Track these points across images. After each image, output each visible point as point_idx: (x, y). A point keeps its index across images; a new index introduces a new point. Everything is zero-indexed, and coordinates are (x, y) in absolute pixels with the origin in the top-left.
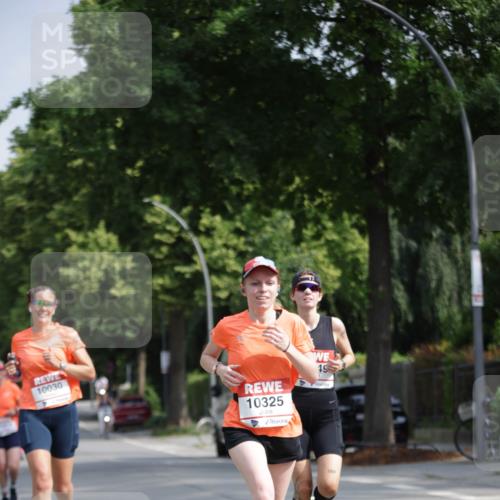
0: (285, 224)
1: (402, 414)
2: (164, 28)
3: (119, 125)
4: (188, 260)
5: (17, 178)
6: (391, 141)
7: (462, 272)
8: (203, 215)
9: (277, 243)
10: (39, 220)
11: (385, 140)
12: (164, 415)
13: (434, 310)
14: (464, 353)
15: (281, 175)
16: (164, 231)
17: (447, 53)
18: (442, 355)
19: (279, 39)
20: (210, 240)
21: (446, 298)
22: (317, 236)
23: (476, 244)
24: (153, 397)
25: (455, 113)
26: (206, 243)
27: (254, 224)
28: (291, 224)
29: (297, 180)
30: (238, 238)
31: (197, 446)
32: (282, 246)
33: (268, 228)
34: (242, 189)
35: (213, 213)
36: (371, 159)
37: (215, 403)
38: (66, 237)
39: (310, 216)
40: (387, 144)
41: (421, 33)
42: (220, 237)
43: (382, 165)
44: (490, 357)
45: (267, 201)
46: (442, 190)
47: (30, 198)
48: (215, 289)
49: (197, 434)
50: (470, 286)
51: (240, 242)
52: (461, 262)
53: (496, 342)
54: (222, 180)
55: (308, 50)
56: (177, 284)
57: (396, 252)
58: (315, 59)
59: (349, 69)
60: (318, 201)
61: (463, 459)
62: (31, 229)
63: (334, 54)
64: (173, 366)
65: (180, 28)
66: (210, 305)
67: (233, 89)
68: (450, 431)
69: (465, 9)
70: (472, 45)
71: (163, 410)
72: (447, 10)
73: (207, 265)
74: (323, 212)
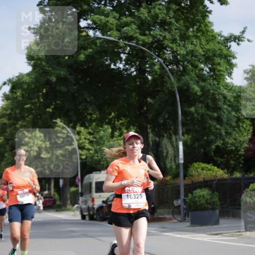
0: (108, 130)
3: (44, 92)
5: (4, 112)
6: (149, 99)
7: (176, 150)
8: (77, 127)
9: (105, 138)
10: (12, 128)
11: (146, 99)
12: (61, 203)
13: (165, 164)
14: (176, 181)
15: (107, 112)
17: (169, 67)
18: (168, 181)
19: (107, 60)
20: (79, 136)
21: (169, 159)
22: (121, 135)
23: (181, 139)
24: (57, 196)
25: (173, 89)
27: (96, 130)
28: (110, 130)
29: (113, 114)
30: (90, 135)
31: (73, 215)
32: (107, 139)
33: (102, 132)
34: (92, 117)
35: (81, 126)
36: (141, 107)
37: (81, 199)
39: (117, 127)
40: (147, 101)
41: (160, 59)
42: (83, 135)
43: (145, 108)
44: (186, 182)
45: (101, 122)
46: (168, 118)
47: (9, 119)
48: (81, 155)
49: (73, 211)
50: (178, 155)
51: (91, 137)
52: (175, 146)
53: (188, 176)
54: (84, 114)
55: (117, 65)
57: (151, 143)
58: (120, 68)
59: (133, 72)
60: (121, 122)
61: (176, 221)
62: (10, 131)
63: (127, 66)
64: (64, 184)
66: (79, 161)
67: (88, 79)
68: (171, 210)
69: (177, 51)
70: (179, 64)
71: (60, 201)
72: (170, 51)
73: (78, 145)
74: (123, 126)
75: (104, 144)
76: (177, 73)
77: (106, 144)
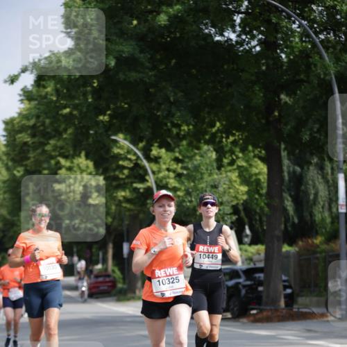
0: (209, 155)
1: (290, 287)
2: (127, 18)
3: (95, 85)
4: (143, 179)
5: (24, 122)
6: (283, 97)
7: (332, 188)
8: (153, 148)
9: (203, 168)
10: (39, 151)
11: (279, 97)
12: (125, 286)
13: (311, 215)
14: (332, 245)
15: (207, 120)
16: (126, 159)
17: (322, 37)
18: (318, 246)
19: (206, 26)
20: (158, 166)
21: (320, 206)
22: (232, 163)
23: (341, 169)
24: (118, 274)
25: (327, 78)
26: (155, 167)
27: (189, 155)
28: (214, 155)
29: (218, 124)
30: (177, 164)
32: (207, 170)
33: (198, 158)
34: (180, 130)
35: (160, 147)
36: (269, 110)
38: (58, 163)
39: (227, 149)
40: (280, 100)
41: (305, 23)
42: (165, 163)
45: (196, 139)
46: (318, 131)
47: (33, 136)
50: (337, 199)
51: (178, 167)
52: (331, 182)
54: (166, 125)
56: (135, 195)
57: (286, 177)
58: (231, 40)
59: (255, 47)
60: (231, 139)
61: (332, 318)
62: (34, 157)
63: (244, 37)
65: (137, 18)
67: (174, 61)
68: (323, 299)
69: (336, 5)
70: (340, 31)
71: (124, 283)
72: (322, 6)
73: (156, 182)
74: (236, 146)
75: (202, 178)
76: (334, 47)
77: (204, 180)
